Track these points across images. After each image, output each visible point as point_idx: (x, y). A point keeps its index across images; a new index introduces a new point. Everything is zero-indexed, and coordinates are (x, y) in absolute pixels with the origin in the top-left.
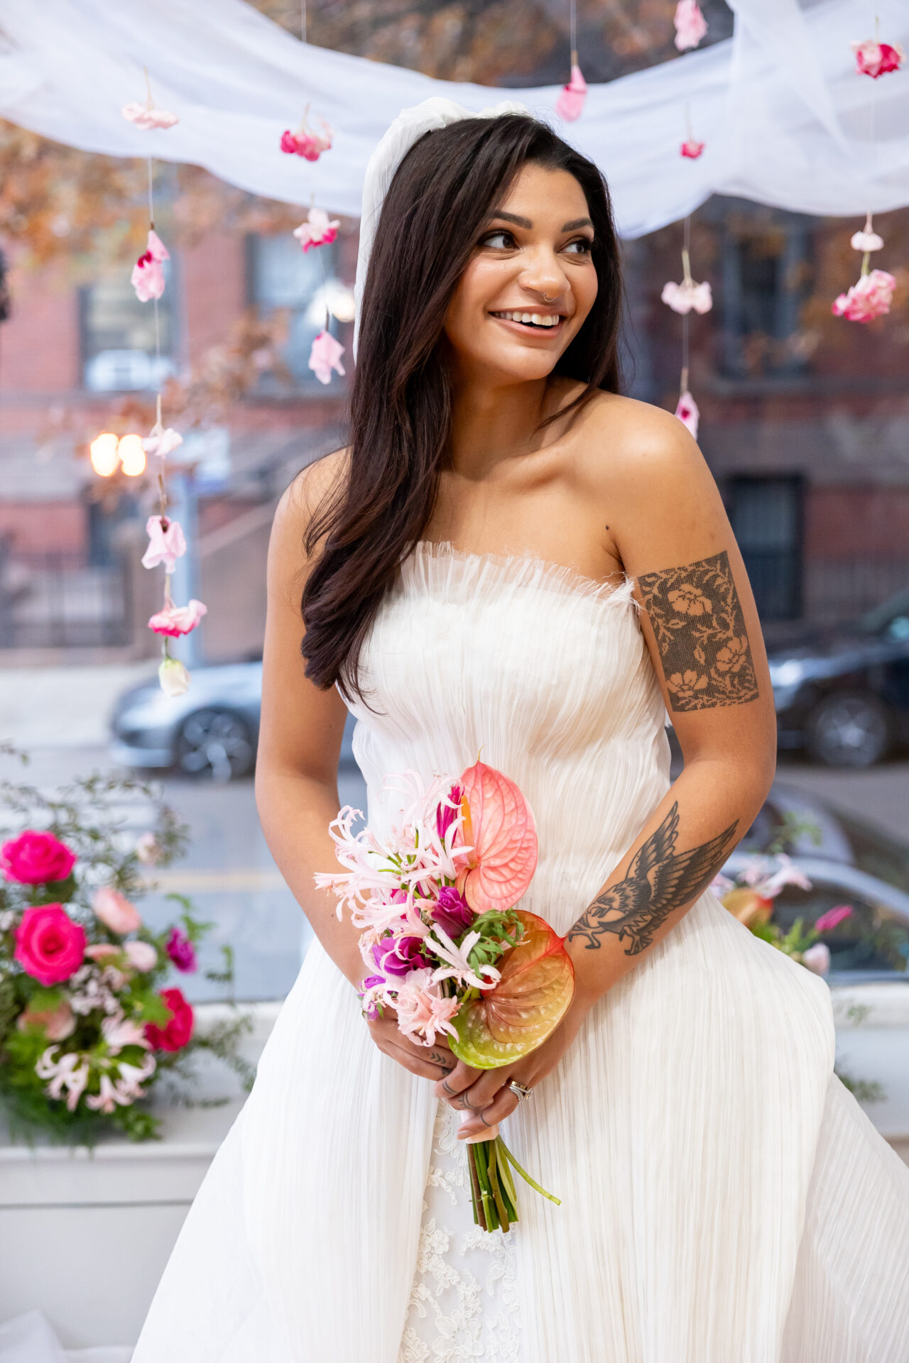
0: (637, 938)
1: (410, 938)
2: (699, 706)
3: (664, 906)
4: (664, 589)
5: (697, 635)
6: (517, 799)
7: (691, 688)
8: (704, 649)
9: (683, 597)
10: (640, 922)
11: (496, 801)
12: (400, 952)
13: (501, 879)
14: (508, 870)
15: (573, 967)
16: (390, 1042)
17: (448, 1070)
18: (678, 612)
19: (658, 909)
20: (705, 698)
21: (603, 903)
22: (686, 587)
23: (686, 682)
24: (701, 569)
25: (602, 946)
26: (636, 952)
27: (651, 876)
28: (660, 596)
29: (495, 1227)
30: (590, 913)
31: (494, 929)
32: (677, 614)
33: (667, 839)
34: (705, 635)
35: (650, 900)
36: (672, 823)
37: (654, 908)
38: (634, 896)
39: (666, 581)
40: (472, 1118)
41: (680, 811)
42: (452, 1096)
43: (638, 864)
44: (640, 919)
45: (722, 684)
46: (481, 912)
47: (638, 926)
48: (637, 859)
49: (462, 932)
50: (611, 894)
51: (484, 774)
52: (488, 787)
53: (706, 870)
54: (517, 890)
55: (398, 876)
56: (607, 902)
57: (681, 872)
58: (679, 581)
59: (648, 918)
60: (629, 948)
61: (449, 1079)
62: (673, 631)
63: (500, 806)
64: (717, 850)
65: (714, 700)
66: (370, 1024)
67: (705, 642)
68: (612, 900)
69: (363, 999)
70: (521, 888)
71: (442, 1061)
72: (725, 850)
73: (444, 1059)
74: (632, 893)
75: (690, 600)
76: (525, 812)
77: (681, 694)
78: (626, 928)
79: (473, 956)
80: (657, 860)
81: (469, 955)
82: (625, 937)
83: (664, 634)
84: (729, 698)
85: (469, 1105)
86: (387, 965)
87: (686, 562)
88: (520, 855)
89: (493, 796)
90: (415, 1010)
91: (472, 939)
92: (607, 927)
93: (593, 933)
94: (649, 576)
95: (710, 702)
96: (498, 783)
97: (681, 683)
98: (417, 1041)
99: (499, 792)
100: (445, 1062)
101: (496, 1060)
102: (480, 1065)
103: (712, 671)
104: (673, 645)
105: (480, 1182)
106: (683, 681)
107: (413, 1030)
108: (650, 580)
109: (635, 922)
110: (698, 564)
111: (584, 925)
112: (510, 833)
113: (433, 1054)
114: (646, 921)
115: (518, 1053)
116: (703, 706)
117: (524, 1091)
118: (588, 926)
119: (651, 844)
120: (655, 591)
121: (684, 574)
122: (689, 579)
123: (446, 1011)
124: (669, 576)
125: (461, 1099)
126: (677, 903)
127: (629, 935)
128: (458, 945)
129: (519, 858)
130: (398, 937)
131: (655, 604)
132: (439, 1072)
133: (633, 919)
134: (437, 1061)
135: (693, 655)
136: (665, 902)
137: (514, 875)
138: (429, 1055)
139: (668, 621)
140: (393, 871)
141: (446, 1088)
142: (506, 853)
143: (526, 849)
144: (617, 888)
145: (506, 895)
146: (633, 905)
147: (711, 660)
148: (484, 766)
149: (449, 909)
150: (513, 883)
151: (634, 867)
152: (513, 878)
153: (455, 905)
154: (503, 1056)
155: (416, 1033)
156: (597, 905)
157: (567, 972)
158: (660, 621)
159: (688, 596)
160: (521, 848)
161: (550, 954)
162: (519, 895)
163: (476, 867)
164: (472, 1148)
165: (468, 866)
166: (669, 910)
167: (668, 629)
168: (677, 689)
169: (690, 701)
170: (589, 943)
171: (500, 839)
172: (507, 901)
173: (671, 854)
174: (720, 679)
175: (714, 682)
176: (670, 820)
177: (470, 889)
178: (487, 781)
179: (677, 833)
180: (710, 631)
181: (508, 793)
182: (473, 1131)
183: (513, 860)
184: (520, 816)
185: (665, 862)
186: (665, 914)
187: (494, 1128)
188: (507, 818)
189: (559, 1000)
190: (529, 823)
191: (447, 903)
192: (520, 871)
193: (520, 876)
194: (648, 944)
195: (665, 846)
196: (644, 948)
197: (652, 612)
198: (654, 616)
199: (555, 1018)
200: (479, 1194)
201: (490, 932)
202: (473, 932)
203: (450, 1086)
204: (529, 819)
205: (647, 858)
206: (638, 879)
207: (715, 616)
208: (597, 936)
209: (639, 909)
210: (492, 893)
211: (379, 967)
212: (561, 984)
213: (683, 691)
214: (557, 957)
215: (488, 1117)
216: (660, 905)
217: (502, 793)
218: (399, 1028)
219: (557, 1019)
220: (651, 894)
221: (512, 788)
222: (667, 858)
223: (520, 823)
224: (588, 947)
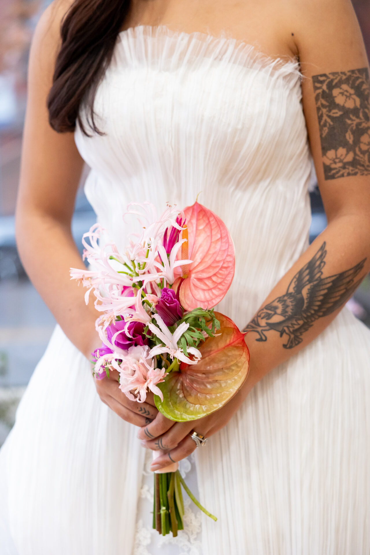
0: (292, 336)
1: (135, 322)
2: (345, 174)
3: (312, 315)
4: (331, 86)
5: (349, 122)
6: (223, 232)
7: (341, 161)
8: (353, 132)
9: (342, 94)
10: (295, 324)
11: (206, 232)
12: (128, 332)
13: (205, 288)
14: (210, 282)
15: (249, 354)
16: (110, 396)
17: (149, 420)
18: (338, 105)
19: (308, 317)
20: (351, 168)
21: (270, 310)
22: (345, 87)
23: (339, 156)
24: (355, 75)
25: (268, 339)
26: (291, 347)
27: (305, 292)
28: (327, 91)
29: (167, 532)
30: (260, 316)
31: (199, 323)
32: (337, 106)
33: (317, 267)
34: (355, 123)
35: (303, 309)
36: (321, 255)
37: (305, 315)
38: (292, 305)
39: (332, 81)
40: (161, 456)
41: (327, 248)
42: (150, 439)
43: (296, 283)
44: (294, 322)
45: (362, 160)
46: (189, 309)
47: (294, 327)
48: (295, 280)
49: (175, 322)
50: (276, 304)
51: (200, 212)
52: (201, 221)
53: (342, 292)
54: (217, 296)
55: (131, 278)
56: (273, 309)
57: (325, 291)
58: (341, 82)
59: (301, 322)
60: (286, 343)
61: (151, 426)
62: (332, 118)
63: (208, 236)
64: (350, 278)
65: (357, 170)
66: (98, 382)
67: (354, 128)
68: (276, 308)
69: (95, 364)
70: (219, 296)
71: (147, 413)
72: (356, 280)
73: (148, 412)
74: (290, 304)
75: (347, 96)
76: (228, 242)
77: (333, 166)
78: (286, 329)
79: (183, 340)
80: (310, 281)
81: (180, 339)
82: (284, 335)
83: (326, 121)
84: (367, 170)
85: (163, 447)
86: (117, 340)
87: (346, 69)
88: (220, 272)
89: (204, 228)
90: (133, 375)
91: (183, 328)
92: (272, 326)
93: (262, 330)
94: (321, 76)
95: (353, 172)
96: (208, 219)
97: (334, 157)
98: (131, 398)
99: (209, 226)
100: (149, 414)
101: (187, 416)
102: (176, 418)
103: (357, 150)
104: (332, 128)
105: (161, 500)
106: (336, 155)
107: (130, 389)
108: (322, 79)
109: (292, 324)
110: (353, 72)
111: (256, 324)
112: (215, 256)
113: (141, 408)
114: (299, 324)
115: (204, 412)
116: (349, 174)
117: (201, 440)
118: (258, 325)
119: (306, 269)
120: (325, 87)
121: (344, 77)
122: (347, 81)
123: (156, 378)
124: (334, 77)
125: (157, 442)
126: (321, 314)
127: (287, 334)
128: (172, 331)
129: (220, 274)
130: (128, 321)
131: (323, 97)
132: (143, 421)
133: (290, 322)
134: (143, 413)
135: (345, 136)
136: (313, 312)
137: (215, 286)
138: (138, 408)
139: (330, 111)
140: (127, 274)
141: (147, 432)
142: (211, 270)
143: (226, 268)
144: (281, 300)
145: (208, 299)
146: (291, 312)
147: (357, 142)
148: (200, 206)
149: (169, 304)
150: (214, 291)
151: (293, 285)
152: (214, 288)
153: (173, 302)
154: (192, 413)
155: (131, 392)
156: (265, 311)
157: (244, 359)
158: (324, 111)
159: (345, 93)
160: (222, 267)
161: (233, 344)
162: (218, 300)
163: (188, 277)
164: (159, 477)
165: (181, 276)
166: (315, 319)
167: (329, 116)
168: (331, 162)
169: (339, 171)
170: (258, 337)
171: (207, 259)
172: (209, 304)
173: (320, 277)
174: (361, 156)
175: (357, 158)
176: (320, 254)
177: (183, 292)
178: (201, 217)
179: (325, 263)
180: (358, 121)
181: (216, 227)
182: (162, 465)
183: (215, 275)
184: (224, 244)
185: (315, 283)
186: (312, 321)
187: (175, 464)
188: (213, 245)
189: (236, 378)
190: (229, 250)
191: (168, 300)
192: (220, 283)
193: (220, 286)
194: (299, 342)
195: (316, 271)
196: (296, 345)
197: (319, 103)
198: (320, 106)
199: (231, 390)
200: (159, 508)
201: (196, 324)
202: (184, 322)
203: (150, 432)
204: (230, 247)
205: (303, 279)
206: (295, 294)
207: (361, 111)
208: (265, 333)
209: (295, 315)
210: (198, 297)
211: (111, 342)
212: (238, 367)
213: (335, 163)
214: (237, 347)
215: (174, 456)
216: (309, 314)
217: (211, 226)
218: (120, 387)
219: (233, 390)
220: (303, 305)
221: (220, 224)
222: (317, 280)
223: (224, 249)
224: (258, 340)
